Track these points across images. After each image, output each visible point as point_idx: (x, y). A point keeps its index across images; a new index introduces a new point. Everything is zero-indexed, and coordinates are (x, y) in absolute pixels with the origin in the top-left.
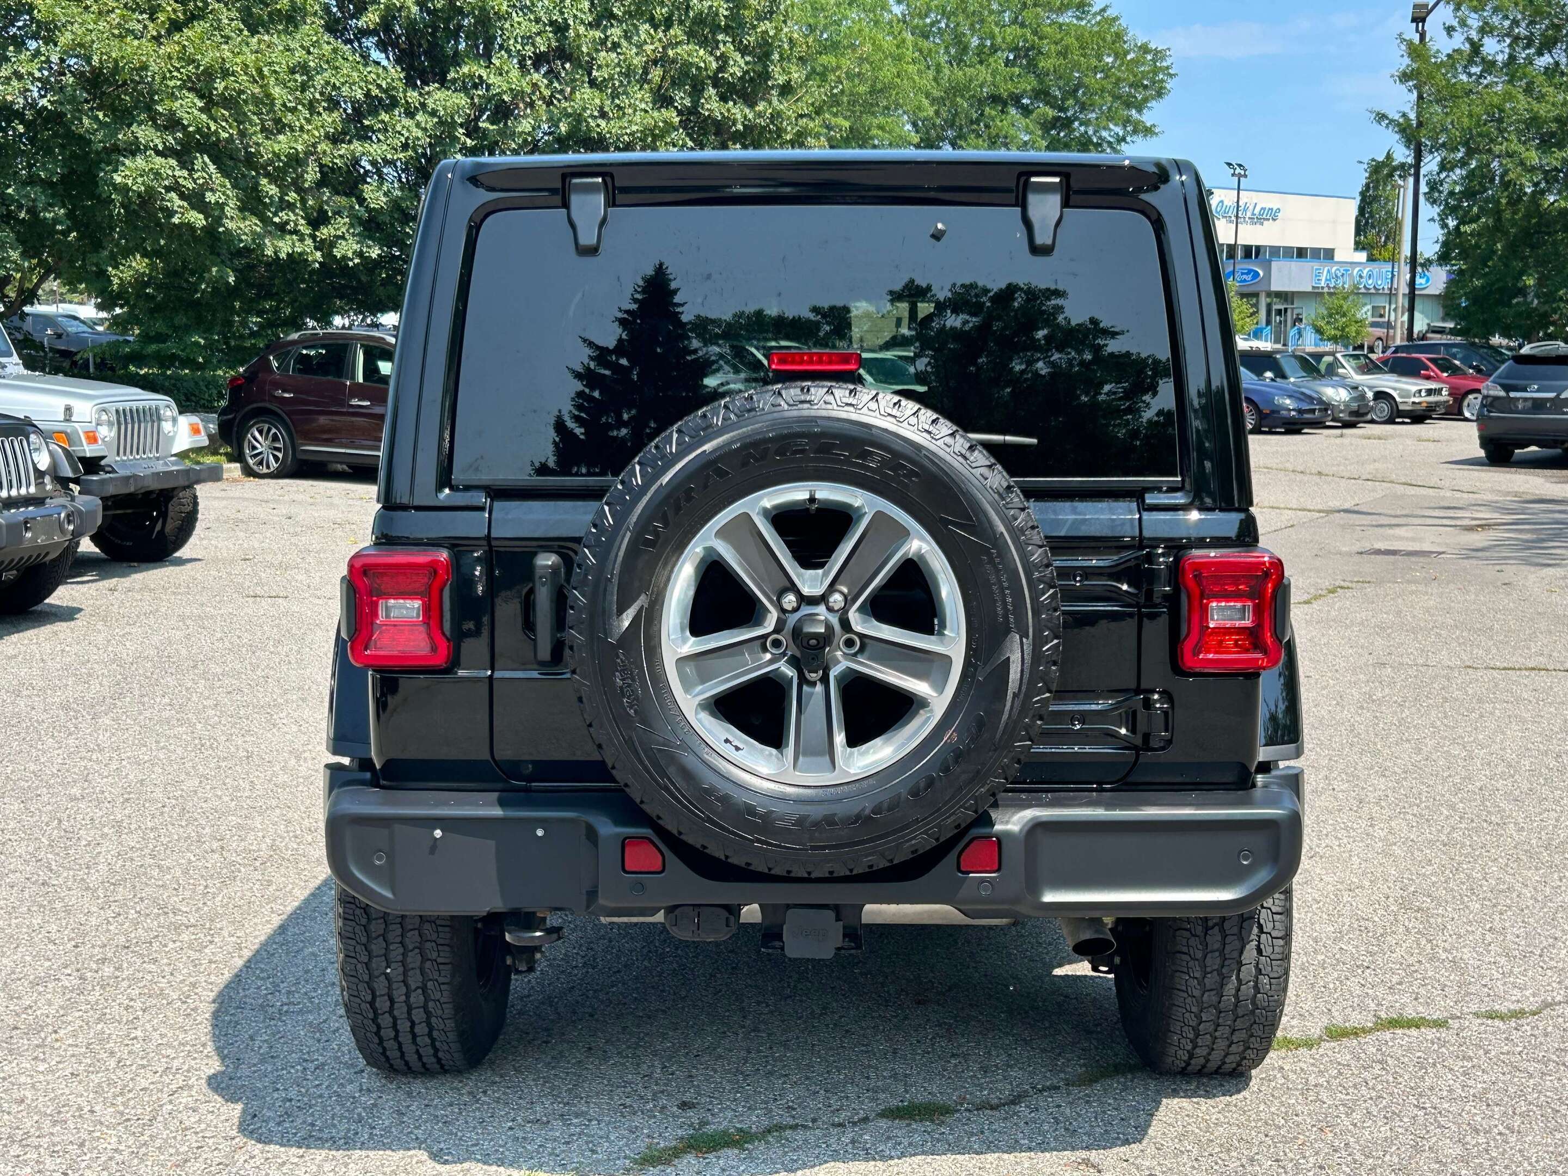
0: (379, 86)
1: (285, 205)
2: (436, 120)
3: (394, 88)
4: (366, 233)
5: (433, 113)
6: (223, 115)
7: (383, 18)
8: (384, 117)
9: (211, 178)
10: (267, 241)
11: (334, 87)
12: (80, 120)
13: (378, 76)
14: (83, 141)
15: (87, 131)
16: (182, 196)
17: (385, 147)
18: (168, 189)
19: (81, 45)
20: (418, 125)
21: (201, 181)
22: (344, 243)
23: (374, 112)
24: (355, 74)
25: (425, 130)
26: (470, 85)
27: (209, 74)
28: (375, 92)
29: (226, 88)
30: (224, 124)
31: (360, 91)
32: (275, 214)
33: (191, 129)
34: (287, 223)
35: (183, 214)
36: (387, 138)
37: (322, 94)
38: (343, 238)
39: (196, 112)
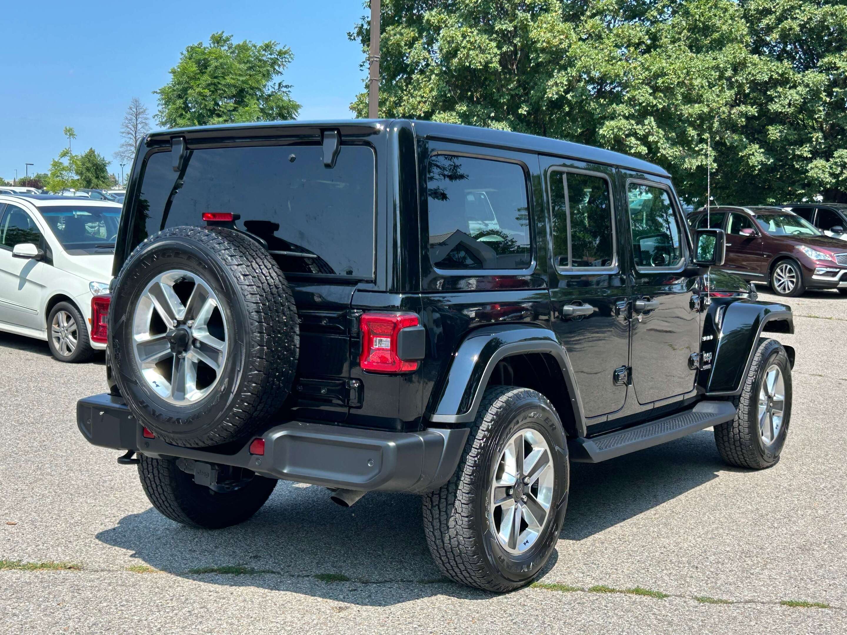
0: (777, 73)
1: (702, 141)
2: (808, 89)
3: (786, 73)
4: (767, 152)
5: (807, 86)
6: (660, 96)
7: (780, 36)
8: (780, 89)
9: (652, 128)
10: (686, 160)
11: (753, 75)
12: (589, 104)
13: (778, 67)
14: (591, 114)
15: (593, 109)
16: (637, 139)
17: (778, 105)
18: (627, 136)
19: (585, 67)
20: (797, 93)
21: (647, 131)
22: (753, 157)
23: (775, 87)
24: (765, 67)
25: (801, 95)
26: (830, 68)
27: (657, 76)
28: (775, 76)
29: (663, 83)
30: (660, 101)
31: (766, 76)
32: (697, 146)
33: (644, 104)
34: (702, 149)
35: (637, 148)
36: (780, 101)
37: (747, 79)
38: (753, 154)
39: (647, 95)
